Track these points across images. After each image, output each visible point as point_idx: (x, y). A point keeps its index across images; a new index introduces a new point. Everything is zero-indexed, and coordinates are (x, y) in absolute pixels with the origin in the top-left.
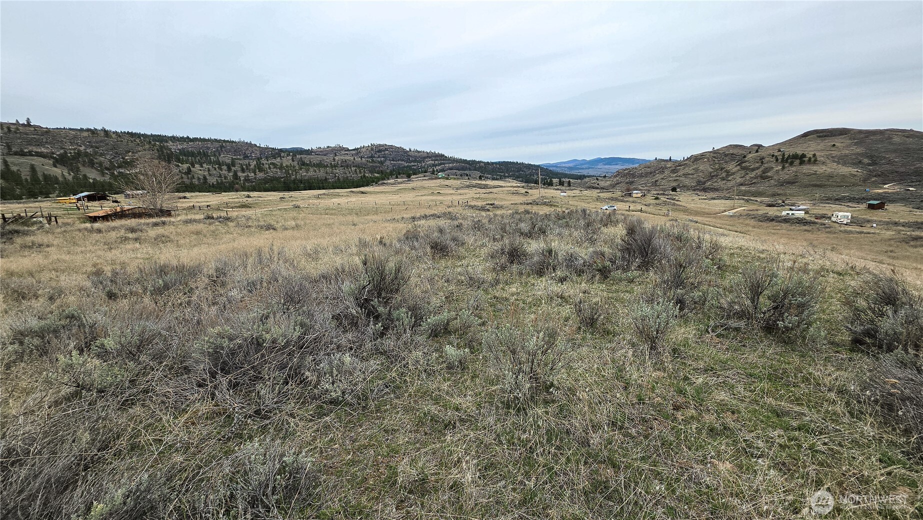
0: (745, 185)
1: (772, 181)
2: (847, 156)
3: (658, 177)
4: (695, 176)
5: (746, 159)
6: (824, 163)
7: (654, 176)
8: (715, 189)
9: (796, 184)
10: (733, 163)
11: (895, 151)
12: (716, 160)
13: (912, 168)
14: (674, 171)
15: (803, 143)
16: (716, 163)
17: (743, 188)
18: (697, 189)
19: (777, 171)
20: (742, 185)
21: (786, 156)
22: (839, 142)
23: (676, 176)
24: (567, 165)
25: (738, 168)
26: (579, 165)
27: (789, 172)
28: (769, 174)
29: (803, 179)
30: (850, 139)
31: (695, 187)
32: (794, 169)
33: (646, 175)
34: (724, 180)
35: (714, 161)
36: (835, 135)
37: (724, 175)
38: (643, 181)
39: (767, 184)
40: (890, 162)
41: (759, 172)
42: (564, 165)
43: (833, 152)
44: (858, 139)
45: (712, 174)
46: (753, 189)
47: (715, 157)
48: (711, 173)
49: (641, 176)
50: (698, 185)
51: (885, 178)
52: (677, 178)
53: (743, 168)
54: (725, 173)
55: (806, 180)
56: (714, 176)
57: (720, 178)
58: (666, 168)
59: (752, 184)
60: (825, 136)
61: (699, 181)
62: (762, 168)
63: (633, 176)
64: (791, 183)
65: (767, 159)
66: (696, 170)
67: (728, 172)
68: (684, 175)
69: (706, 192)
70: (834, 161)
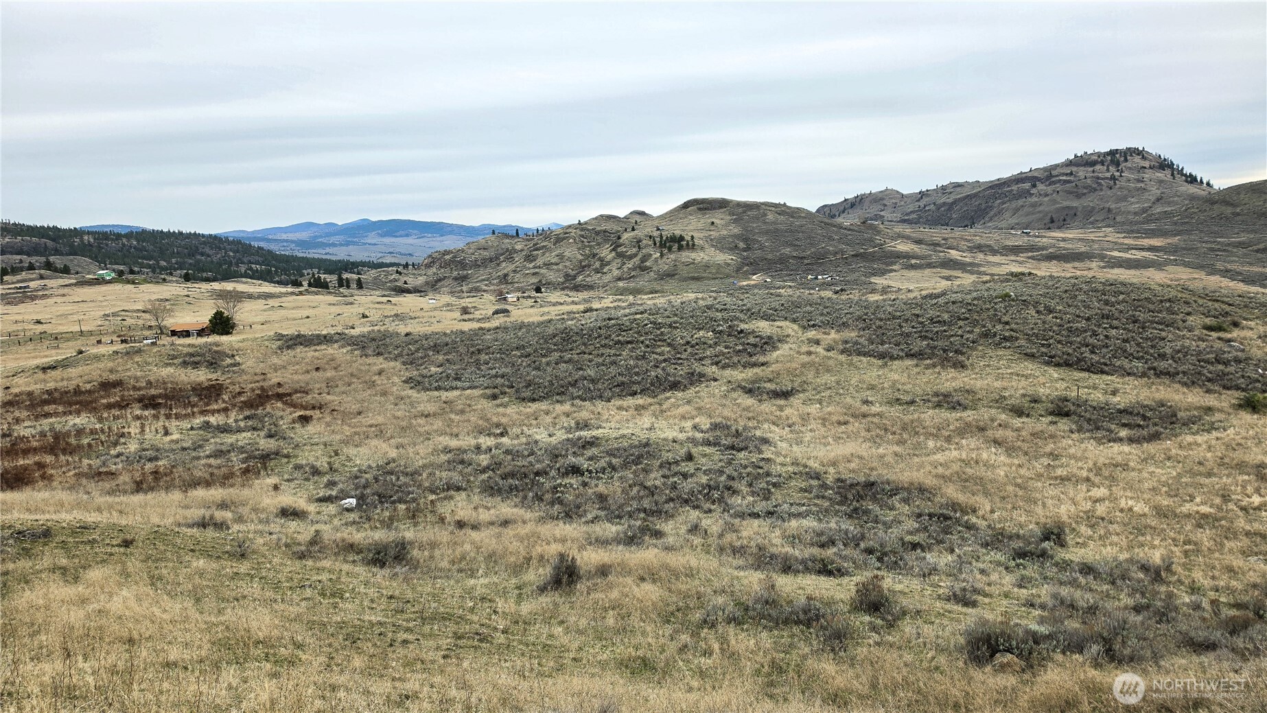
0: (624, 279)
1: (652, 274)
2: (724, 238)
3: (506, 267)
4: (560, 267)
5: (621, 241)
6: (702, 248)
7: (498, 265)
8: (589, 286)
9: (676, 277)
10: (607, 246)
11: (767, 232)
12: (585, 240)
13: (778, 254)
14: (529, 258)
15: (684, 218)
16: (586, 246)
17: (621, 284)
18: (567, 287)
19: (656, 260)
20: (619, 279)
21: (664, 238)
22: (719, 218)
23: (535, 267)
24: (291, 236)
25: (613, 254)
26: (321, 237)
27: (668, 261)
28: (648, 264)
29: (683, 270)
30: (730, 214)
31: (563, 283)
32: (672, 256)
33: (485, 262)
34: (598, 273)
35: (583, 242)
36: (715, 209)
37: (597, 264)
38: (482, 275)
39: (647, 278)
40: (761, 248)
41: (636, 260)
42: (284, 236)
43: (712, 233)
44: (737, 215)
45: (583, 264)
46: (632, 285)
47: (582, 236)
48: (581, 262)
49: (476, 265)
50: (567, 280)
51: (754, 266)
52: (537, 270)
53: (620, 255)
54: (599, 262)
55: (684, 271)
56: (585, 266)
57: (594, 270)
58: (516, 251)
59: (631, 278)
60: (706, 209)
61: (567, 276)
62: (640, 256)
63: (462, 265)
64: (670, 275)
65: (644, 242)
66: (561, 256)
67: (601, 260)
68: (545, 264)
69: (578, 291)
70: (713, 246)
